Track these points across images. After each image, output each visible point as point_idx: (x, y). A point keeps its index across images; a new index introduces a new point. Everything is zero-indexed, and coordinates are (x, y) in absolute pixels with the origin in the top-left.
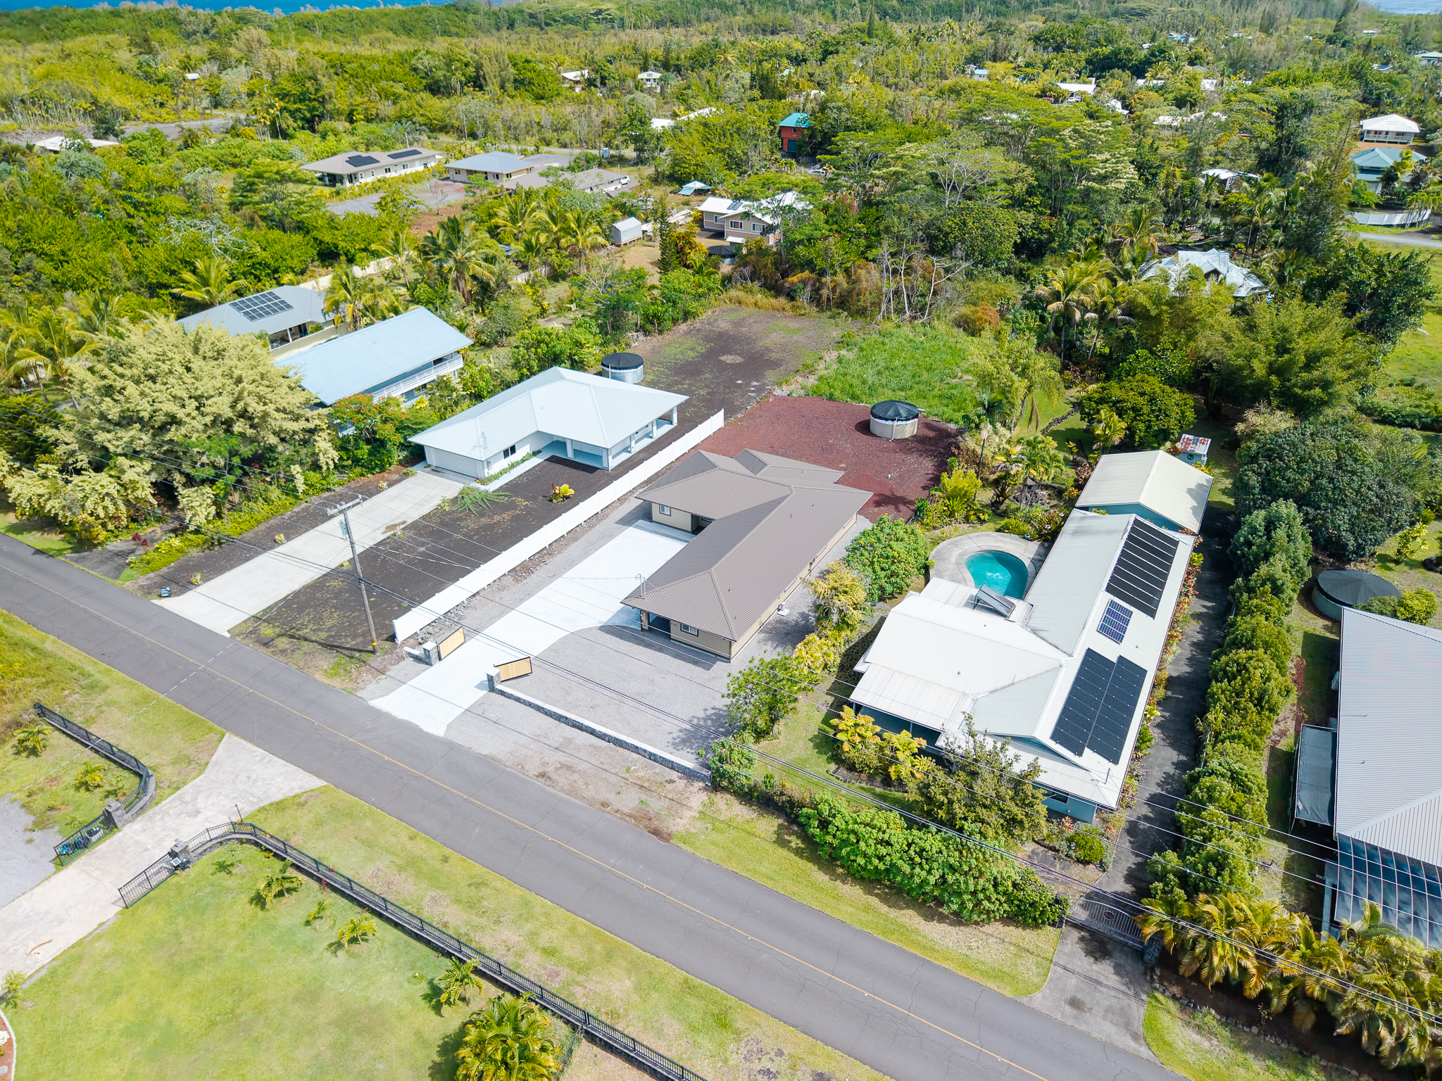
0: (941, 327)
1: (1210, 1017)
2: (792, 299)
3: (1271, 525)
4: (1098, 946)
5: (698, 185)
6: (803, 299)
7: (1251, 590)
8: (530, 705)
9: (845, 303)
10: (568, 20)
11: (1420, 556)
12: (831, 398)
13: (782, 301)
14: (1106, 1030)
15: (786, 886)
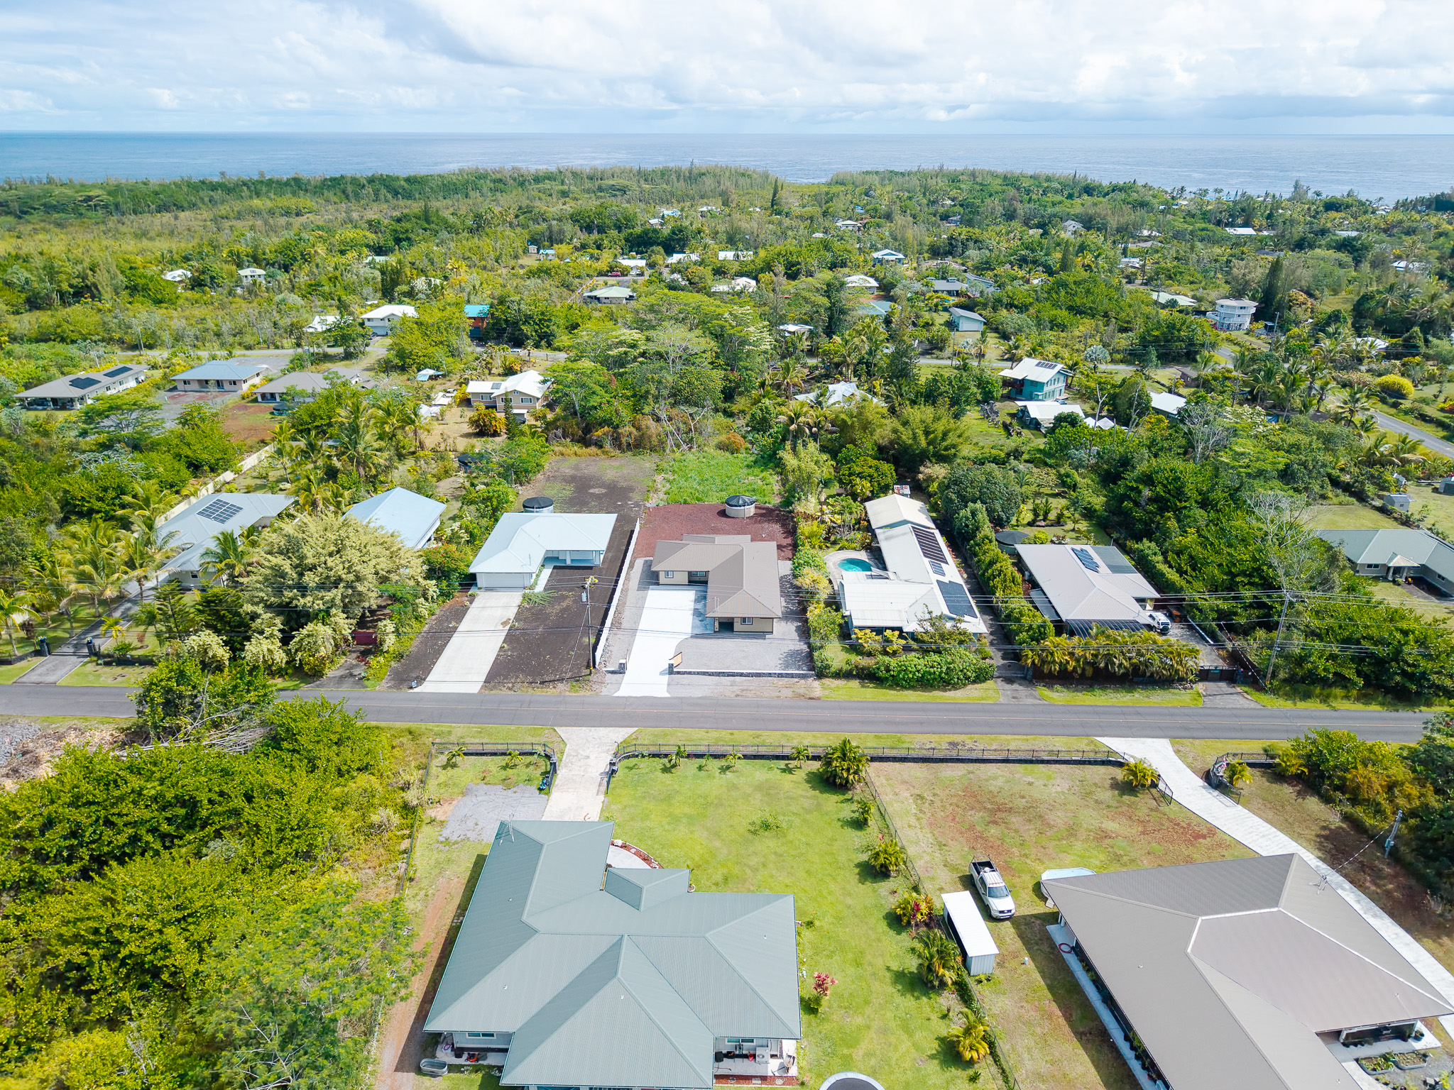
0: (711, 450)
1: (1057, 687)
2: (601, 447)
3: (974, 514)
4: (1009, 680)
5: (431, 372)
6: (608, 446)
7: (978, 545)
8: (698, 673)
9: (638, 445)
10: (49, 208)
11: (1025, 522)
12: (686, 502)
13: (593, 449)
14: (1030, 701)
15: (882, 698)
